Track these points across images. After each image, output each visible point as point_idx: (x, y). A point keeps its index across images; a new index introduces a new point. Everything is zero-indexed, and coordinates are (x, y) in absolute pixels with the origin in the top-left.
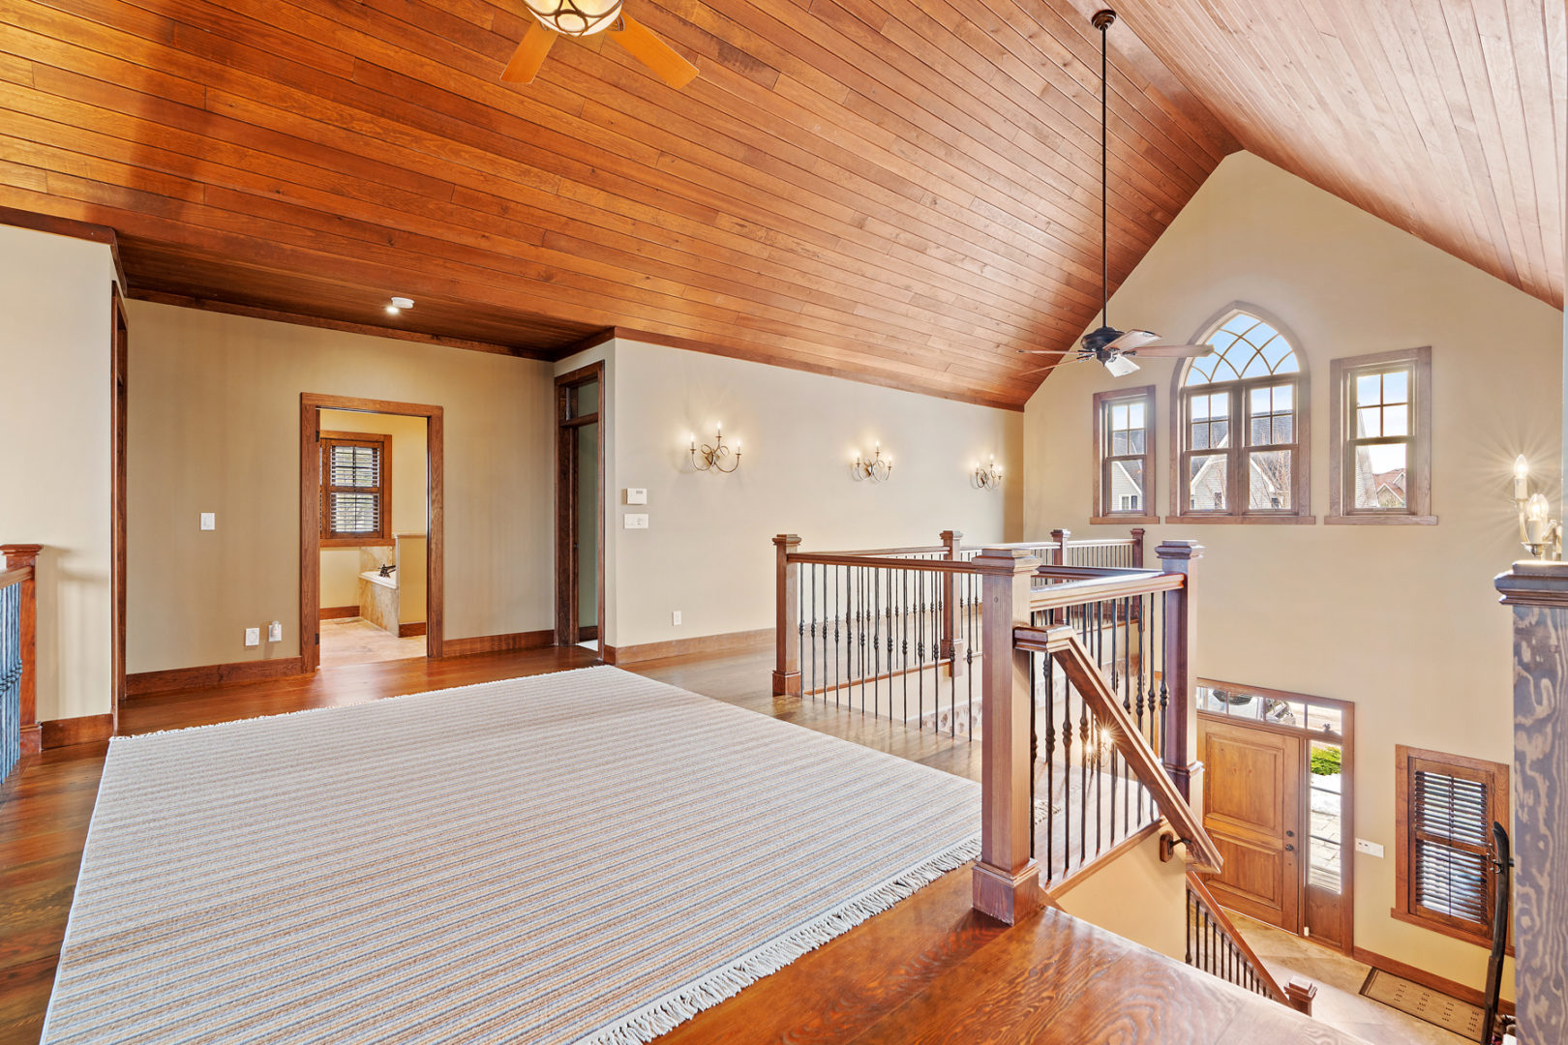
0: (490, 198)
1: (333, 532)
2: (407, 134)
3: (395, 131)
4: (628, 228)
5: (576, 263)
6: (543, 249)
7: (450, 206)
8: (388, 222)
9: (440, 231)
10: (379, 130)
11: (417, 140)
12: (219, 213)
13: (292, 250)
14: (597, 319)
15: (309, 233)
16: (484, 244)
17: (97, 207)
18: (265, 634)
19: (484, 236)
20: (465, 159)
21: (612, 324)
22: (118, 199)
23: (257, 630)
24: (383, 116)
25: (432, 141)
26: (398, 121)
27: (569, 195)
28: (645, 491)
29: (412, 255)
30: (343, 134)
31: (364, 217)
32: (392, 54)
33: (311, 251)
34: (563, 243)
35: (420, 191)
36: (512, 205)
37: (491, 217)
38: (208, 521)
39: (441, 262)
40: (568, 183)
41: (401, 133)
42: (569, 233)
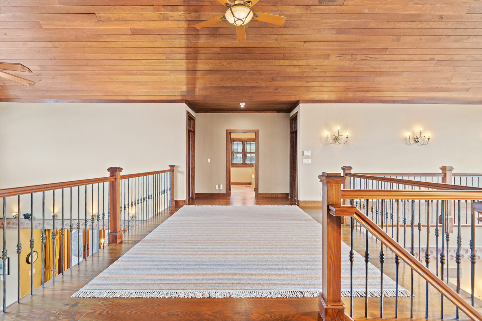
0: (256, 72)
1: (246, 163)
2: (234, 62)
3: (231, 62)
4: (298, 69)
5: (283, 84)
6: (273, 82)
7: (247, 77)
8: (234, 85)
9: (245, 84)
10: (227, 63)
11: (236, 62)
12: (201, 92)
13: (216, 97)
14: (293, 99)
15: (218, 92)
16: (257, 85)
17: (182, 96)
18: (219, 187)
19: (257, 82)
20: (248, 63)
21: (299, 99)
22: (185, 94)
23: (218, 186)
24: (228, 59)
25: (239, 61)
26: (231, 59)
27: (278, 64)
28: (310, 151)
29: (240, 92)
30: (220, 66)
31: (228, 85)
32: (227, 43)
33: (219, 96)
34: (279, 79)
35: (239, 75)
36: (262, 72)
37: (257, 77)
38: (209, 160)
39: (247, 92)
40: (277, 61)
41: (232, 62)
42: (280, 75)
